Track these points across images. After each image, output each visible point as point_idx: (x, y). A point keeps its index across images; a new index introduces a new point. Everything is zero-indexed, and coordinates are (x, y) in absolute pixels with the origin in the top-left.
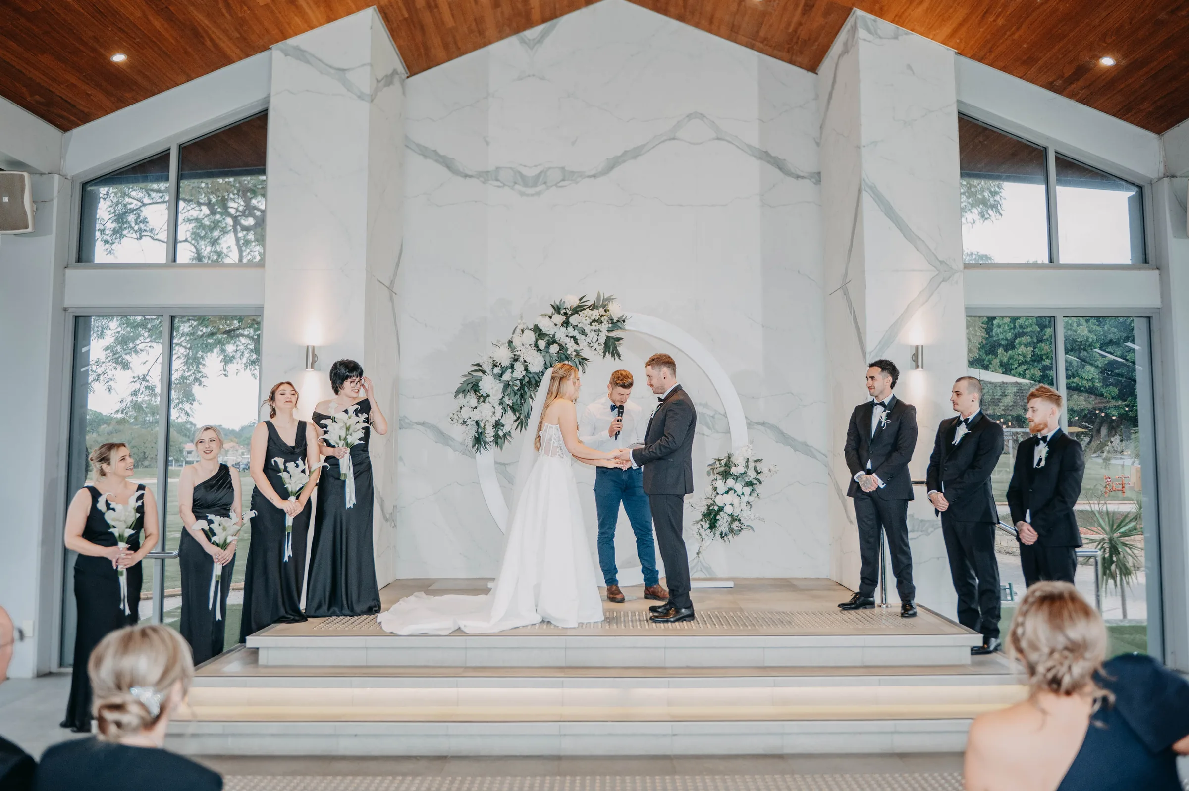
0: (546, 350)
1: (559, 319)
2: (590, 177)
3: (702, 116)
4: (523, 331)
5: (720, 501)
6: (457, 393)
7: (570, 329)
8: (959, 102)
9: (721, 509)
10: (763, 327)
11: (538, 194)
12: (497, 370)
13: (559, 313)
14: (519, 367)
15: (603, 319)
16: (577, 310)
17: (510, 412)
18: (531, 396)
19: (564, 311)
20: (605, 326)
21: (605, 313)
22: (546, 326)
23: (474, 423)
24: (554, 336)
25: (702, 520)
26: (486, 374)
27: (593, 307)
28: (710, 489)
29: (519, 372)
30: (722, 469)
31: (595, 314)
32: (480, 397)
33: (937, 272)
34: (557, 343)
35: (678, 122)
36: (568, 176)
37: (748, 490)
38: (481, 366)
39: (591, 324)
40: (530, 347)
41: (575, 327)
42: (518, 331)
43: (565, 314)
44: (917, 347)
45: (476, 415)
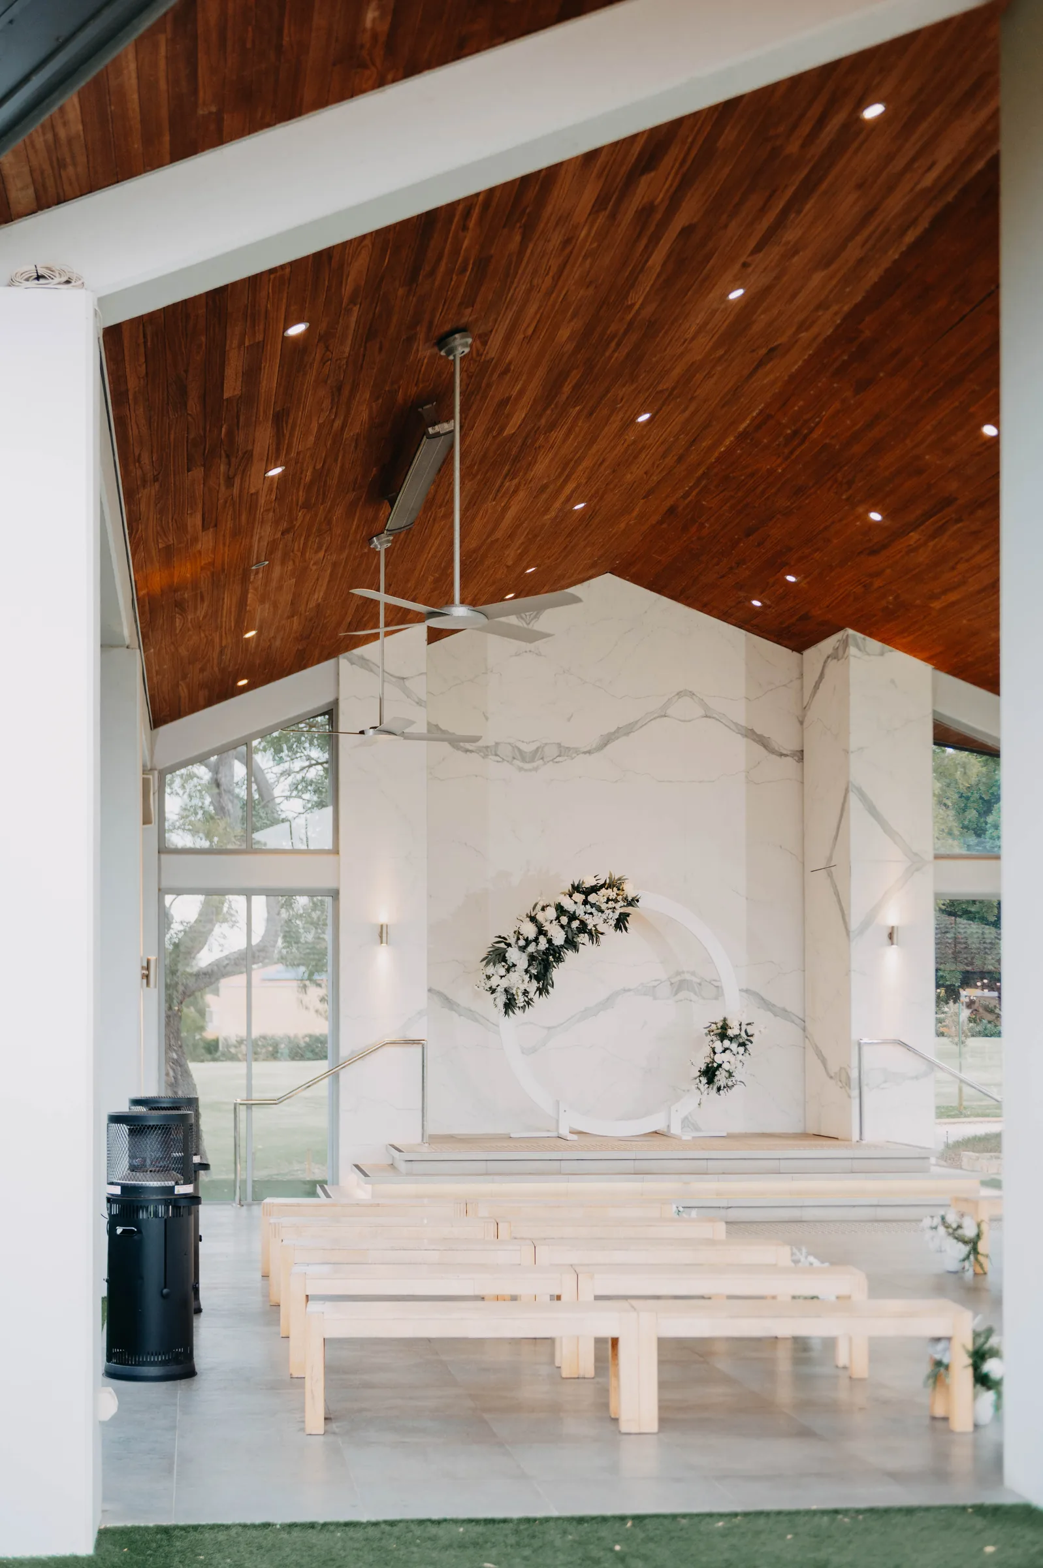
0: (568, 925)
2: (585, 753)
3: (692, 694)
4: (543, 908)
5: (719, 1058)
6: (484, 962)
7: (588, 907)
8: (935, 712)
9: (720, 1066)
10: (747, 899)
11: (536, 769)
12: (522, 943)
13: (578, 892)
14: (542, 939)
15: (617, 898)
16: (594, 889)
17: (534, 981)
18: (554, 966)
19: (582, 890)
20: (620, 904)
21: (620, 893)
22: (568, 904)
23: (502, 990)
24: (575, 912)
25: (700, 1076)
26: (511, 946)
27: (609, 886)
28: (709, 1050)
29: (543, 944)
30: (720, 1031)
32: (507, 967)
33: (911, 863)
34: (578, 919)
35: (669, 699)
36: (564, 751)
37: (741, 1049)
38: (506, 939)
40: (552, 923)
41: (592, 905)
42: (539, 907)
43: (584, 893)
44: (893, 927)
45: (504, 983)
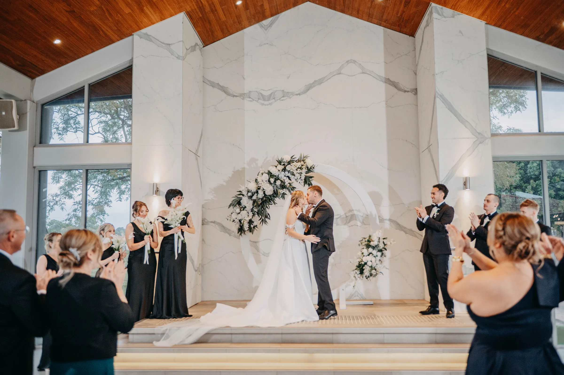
0: (275, 183)
1: (281, 167)
2: (297, 95)
3: (355, 62)
4: (262, 174)
5: (365, 259)
6: (230, 206)
7: (287, 173)
8: (488, 49)
9: (366, 264)
10: (388, 169)
11: (271, 104)
12: (250, 194)
13: (281, 164)
14: (260, 192)
15: (303, 167)
16: (289, 163)
17: (257, 216)
19: (283, 163)
20: (304, 170)
21: (304, 164)
22: (274, 171)
23: (238, 221)
24: (278, 176)
25: (356, 269)
26: (244, 196)
27: (299, 161)
28: (360, 253)
29: (261, 195)
30: (366, 243)
31: (299, 164)
32: (241, 208)
33: (477, 139)
34: (280, 180)
35: (342, 65)
36: (286, 94)
37: (379, 254)
38: (241, 192)
39: (297, 170)
40: (266, 182)
41: (289, 172)
42: (260, 174)
43: (284, 165)
44: (466, 178)
45: (240, 217)
